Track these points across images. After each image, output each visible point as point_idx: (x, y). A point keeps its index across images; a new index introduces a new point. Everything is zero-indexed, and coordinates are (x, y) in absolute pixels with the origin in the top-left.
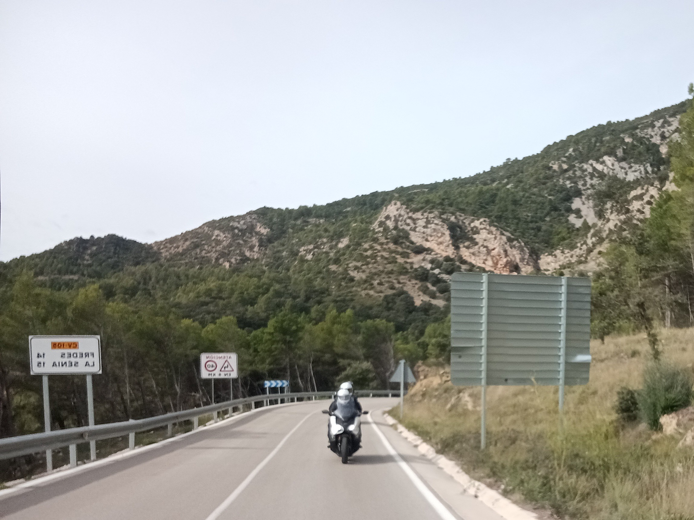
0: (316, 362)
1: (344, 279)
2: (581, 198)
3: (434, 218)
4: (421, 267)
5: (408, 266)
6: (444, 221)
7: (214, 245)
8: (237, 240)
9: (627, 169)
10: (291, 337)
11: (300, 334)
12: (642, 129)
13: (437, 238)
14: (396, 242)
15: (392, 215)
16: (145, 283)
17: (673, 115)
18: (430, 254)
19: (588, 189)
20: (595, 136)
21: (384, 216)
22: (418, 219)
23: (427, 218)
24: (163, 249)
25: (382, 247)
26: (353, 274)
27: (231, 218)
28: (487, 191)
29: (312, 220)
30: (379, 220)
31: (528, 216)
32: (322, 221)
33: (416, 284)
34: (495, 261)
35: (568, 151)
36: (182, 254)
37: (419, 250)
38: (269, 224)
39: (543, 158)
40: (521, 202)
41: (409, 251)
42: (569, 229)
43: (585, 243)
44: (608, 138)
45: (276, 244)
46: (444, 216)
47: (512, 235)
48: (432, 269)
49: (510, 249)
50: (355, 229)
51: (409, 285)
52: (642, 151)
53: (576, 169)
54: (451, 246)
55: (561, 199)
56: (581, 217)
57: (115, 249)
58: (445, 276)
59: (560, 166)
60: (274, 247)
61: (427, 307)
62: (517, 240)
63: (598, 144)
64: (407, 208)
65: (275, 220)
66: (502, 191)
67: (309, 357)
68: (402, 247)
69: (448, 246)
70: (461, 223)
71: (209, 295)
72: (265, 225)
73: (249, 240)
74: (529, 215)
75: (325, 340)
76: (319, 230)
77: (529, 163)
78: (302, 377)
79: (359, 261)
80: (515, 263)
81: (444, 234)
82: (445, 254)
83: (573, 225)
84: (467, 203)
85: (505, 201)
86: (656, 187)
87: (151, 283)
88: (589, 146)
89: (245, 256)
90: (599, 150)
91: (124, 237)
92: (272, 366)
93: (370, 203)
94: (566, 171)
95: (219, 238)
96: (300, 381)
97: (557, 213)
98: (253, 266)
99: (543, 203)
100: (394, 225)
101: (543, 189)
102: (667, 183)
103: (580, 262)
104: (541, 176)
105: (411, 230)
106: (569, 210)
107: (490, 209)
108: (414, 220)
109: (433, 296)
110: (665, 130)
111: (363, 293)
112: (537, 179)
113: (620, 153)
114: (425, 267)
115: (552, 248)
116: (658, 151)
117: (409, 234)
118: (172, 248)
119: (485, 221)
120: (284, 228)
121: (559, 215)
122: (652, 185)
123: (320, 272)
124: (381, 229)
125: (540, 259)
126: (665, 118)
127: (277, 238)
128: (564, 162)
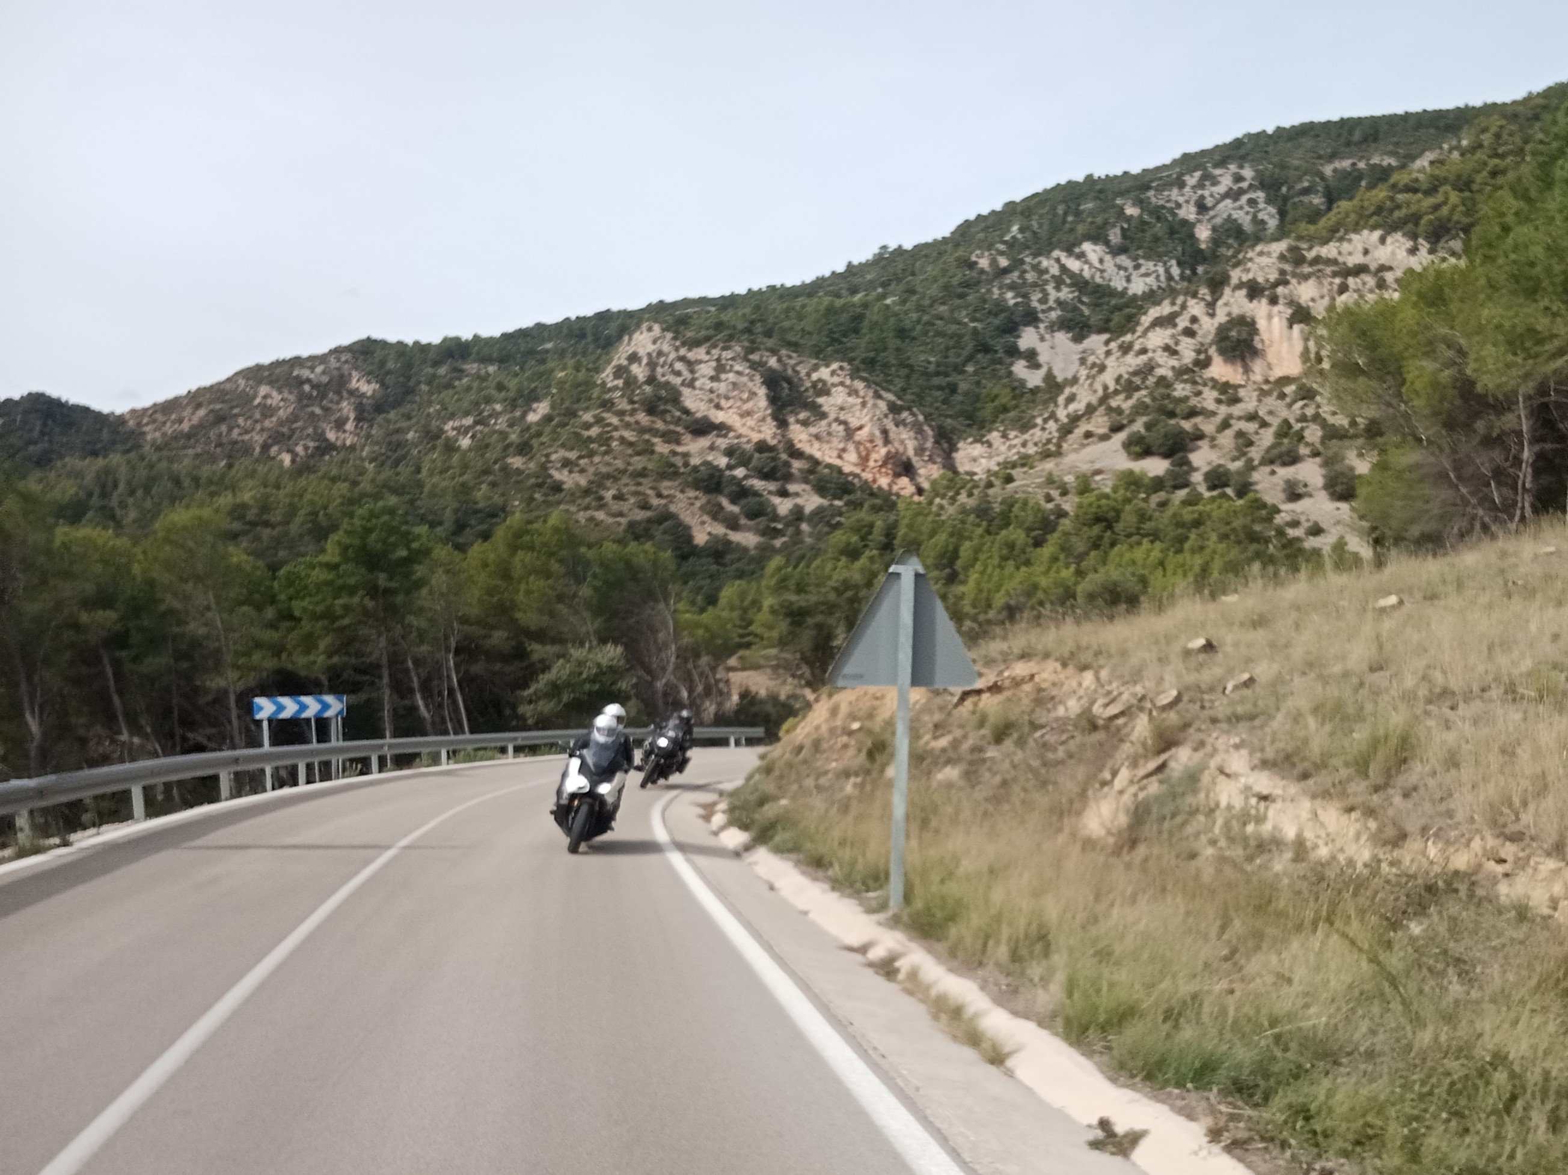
0: (466, 651)
1: (540, 486)
2: (1037, 327)
3: (733, 359)
4: (706, 463)
5: (679, 461)
6: (754, 366)
7: (257, 416)
8: (307, 406)
9: (1131, 270)
10: (391, 579)
11: (420, 571)
12: (1159, 190)
13: (739, 403)
14: (651, 411)
15: (642, 352)
16: (104, 495)
17: (1222, 163)
18: (725, 436)
19: (1051, 309)
20: (1064, 201)
21: (625, 355)
22: (700, 362)
23: (718, 360)
24: (147, 424)
25: (621, 421)
26: (559, 475)
27: (297, 361)
28: (844, 308)
29: (472, 367)
30: (614, 363)
31: (929, 362)
32: (491, 369)
33: (696, 498)
34: (864, 454)
35: (1008, 231)
36: (188, 436)
37: (702, 428)
38: (377, 374)
39: (957, 245)
40: (914, 334)
41: (679, 429)
42: (1014, 389)
43: (1053, 416)
44: (1090, 205)
45: (392, 415)
46: (755, 357)
47: (900, 398)
48: (730, 467)
49: (894, 428)
50: (561, 383)
51: (680, 501)
52: (1160, 234)
53: (1027, 267)
54: (769, 419)
55: (997, 328)
56: (1037, 366)
57: (45, 425)
58: (758, 484)
59: (994, 262)
60: (388, 421)
61: (720, 547)
62: (909, 409)
63: (1070, 219)
64: (675, 338)
65: (390, 365)
66: (876, 309)
67: (446, 638)
68: (665, 421)
69: (763, 420)
70: (790, 372)
71: (241, 518)
72: (370, 375)
73: (335, 407)
74: (932, 359)
75: (491, 592)
76: (487, 388)
77: (926, 256)
78: (427, 690)
79: (572, 449)
80: (904, 458)
81: (755, 394)
82: (756, 437)
83: (1022, 383)
84: (803, 330)
85: (882, 330)
86: (1203, 299)
87: (115, 494)
88: (1051, 223)
89: (327, 440)
90: (1072, 230)
91: (63, 400)
92: (335, 659)
93: (594, 334)
94: (1005, 271)
95: (269, 401)
96: (420, 703)
97: (989, 356)
98: (343, 462)
99: (961, 336)
100: (647, 373)
101: (958, 308)
102: (1227, 291)
103: (1046, 455)
104: (955, 281)
105: (683, 384)
106: (1013, 352)
107: (849, 345)
108: (691, 365)
109: (733, 525)
110: (1206, 193)
111: (582, 517)
112: (946, 287)
113: (1115, 236)
114: (716, 463)
115: (982, 427)
116: (1192, 236)
117: (680, 394)
118: (168, 424)
119: (841, 368)
120: (411, 383)
121: (994, 362)
122: (1194, 295)
123: (486, 472)
124: (620, 382)
125: (957, 450)
126: (1205, 169)
127: (396, 404)
128: (1001, 253)
